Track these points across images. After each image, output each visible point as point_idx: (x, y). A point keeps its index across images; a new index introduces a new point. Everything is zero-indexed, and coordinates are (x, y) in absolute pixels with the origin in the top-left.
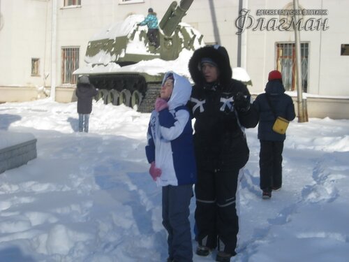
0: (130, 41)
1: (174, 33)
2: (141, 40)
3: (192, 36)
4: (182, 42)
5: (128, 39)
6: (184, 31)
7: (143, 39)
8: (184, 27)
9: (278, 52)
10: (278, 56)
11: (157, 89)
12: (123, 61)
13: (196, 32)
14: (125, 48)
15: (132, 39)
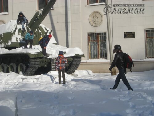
0: (13, 35)
1: (36, 30)
2: (19, 34)
3: (46, 31)
4: (41, 35)
5: (12, 34)
6: (41, 28)
7: (20, 33)
8: (41, 26)
9: (89, 38)
10: (89, 41)
11: (35, 62)
12: (10, 46)
13: (48, 29)
14: (11, 39)
15: (14, 34)
